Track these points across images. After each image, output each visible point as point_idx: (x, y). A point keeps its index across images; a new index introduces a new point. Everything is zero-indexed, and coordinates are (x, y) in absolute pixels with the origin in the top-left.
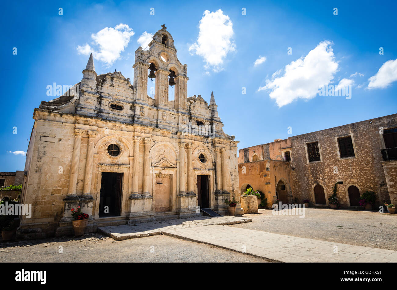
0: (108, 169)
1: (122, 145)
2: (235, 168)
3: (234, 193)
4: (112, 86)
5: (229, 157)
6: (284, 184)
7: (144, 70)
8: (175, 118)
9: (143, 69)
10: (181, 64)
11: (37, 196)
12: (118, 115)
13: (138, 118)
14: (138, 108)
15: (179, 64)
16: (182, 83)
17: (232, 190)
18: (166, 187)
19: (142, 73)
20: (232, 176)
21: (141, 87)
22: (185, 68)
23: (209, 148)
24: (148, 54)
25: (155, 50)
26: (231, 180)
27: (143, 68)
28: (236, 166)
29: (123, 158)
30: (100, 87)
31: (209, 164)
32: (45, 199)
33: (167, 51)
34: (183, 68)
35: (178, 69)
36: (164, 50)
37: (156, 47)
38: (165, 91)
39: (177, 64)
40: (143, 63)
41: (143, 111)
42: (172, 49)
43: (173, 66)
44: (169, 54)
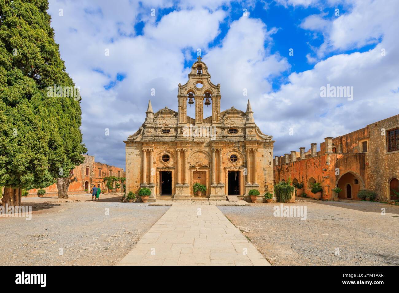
0: (162, 170)
1: (170, 155)
2: (269, 164)
3: (267, 185)
4: (162, 118)
5: (263, 155)
6: (355, 177)
7: (183, 100)
10: (213, 85)
11: (130, 184)
12: (167, 136)
13: (180, 136)
14: (179, 130)
15: (213, 86)
16: (215, 101)
17: (265, 182)
18: (203, 180)
19: (182, 103)
20: (265, 171)
21: (181, 113)
22: (217, 87)
23: (240, 150)
24: (186, 87)
25: (191, 82)
26: (263, 174)
28: (270, 163)
29: (171, 163)
30: (155, 121)
31: (240, 162)
32: (133, 185)
33: (202, 79)
34: (216, 88)
35: (212, 90)
36: (199, 79)
37: (192, 79)
38: (200, 111)
39: (211, 86)
40: (182, 96)
41: (182, 131)
42: (205, 75)
43: (207, 89)
44: (203, 80)
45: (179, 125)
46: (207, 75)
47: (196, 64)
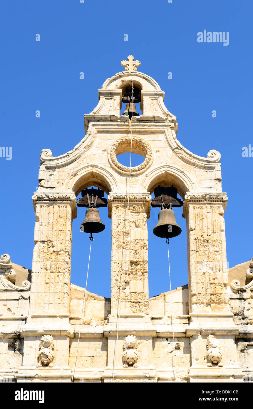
7: (56, 215)
8: (177, 348)
9: (51, 215)
14: (31, 343)
19: (50, 226)
22: (208, 164)
24: (72, 162)
25: (95, 144)
27: (52, 212)
33: (140, 133)
34: (204, 168)
35: (184, 174)
36: (128, 132)
37: (99, 132)
38: (132, 263)
39: (182, 158)
40: (52, 196)
41: (46, 351)
42: (154, 119)
43: (162, 171)
44: (145, 139)
45: (31, 326)
46: (163, 121)
47: (119, 82)
